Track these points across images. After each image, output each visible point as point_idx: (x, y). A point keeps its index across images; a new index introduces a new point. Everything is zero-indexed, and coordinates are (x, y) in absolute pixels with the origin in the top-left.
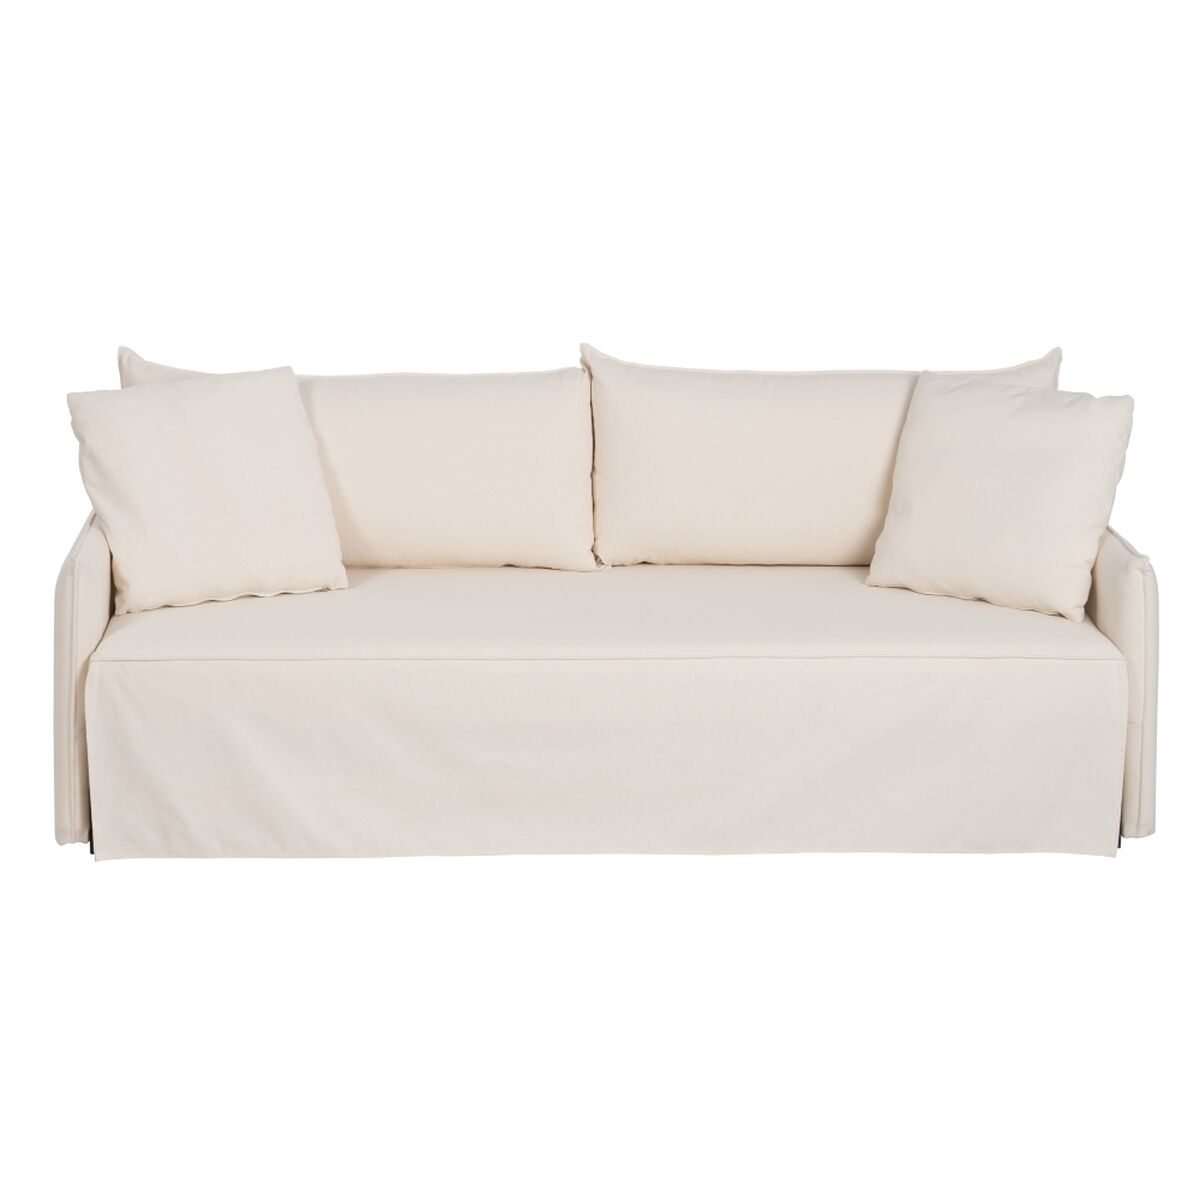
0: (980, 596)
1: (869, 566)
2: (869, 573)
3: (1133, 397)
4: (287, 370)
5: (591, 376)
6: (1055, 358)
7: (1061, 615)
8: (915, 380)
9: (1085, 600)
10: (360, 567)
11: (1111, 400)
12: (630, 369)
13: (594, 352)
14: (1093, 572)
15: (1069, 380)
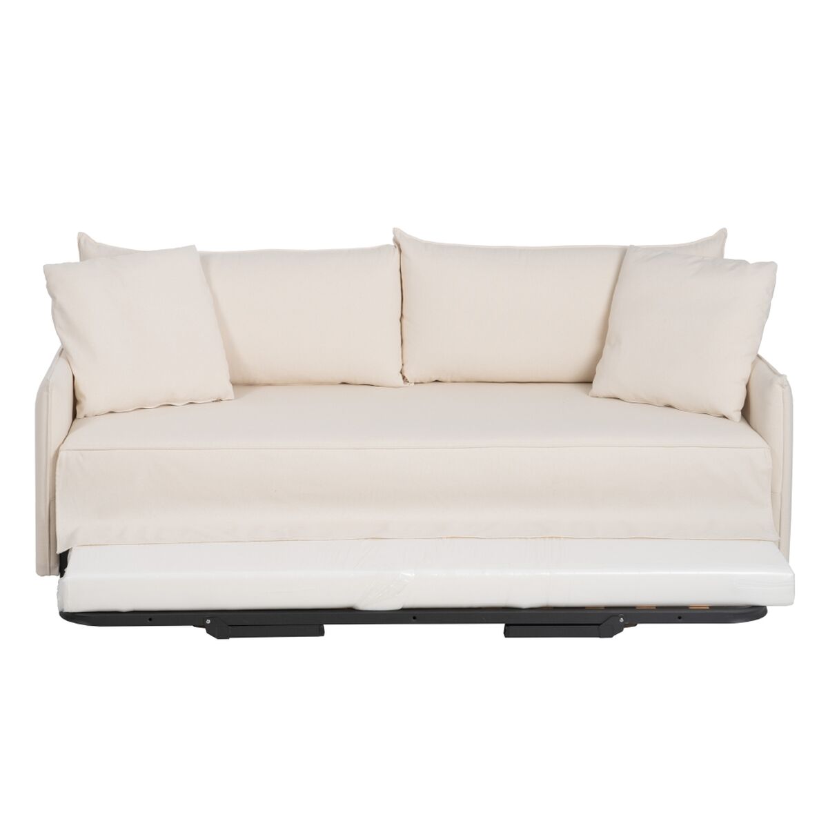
0: (669, 404)
1: (591, 382)
2: (591, 388)
3: (776, 262)
4: (192, 248)
5: (400, 251)
6: (722, 235)
7: (725, 417)
8: (624, 252)
9: (741, 407)
10: (242, 384)
11: (761, 265)
12: (427, 245)
13: (402, 234)
14: (747, 386)
15: (732, 251)
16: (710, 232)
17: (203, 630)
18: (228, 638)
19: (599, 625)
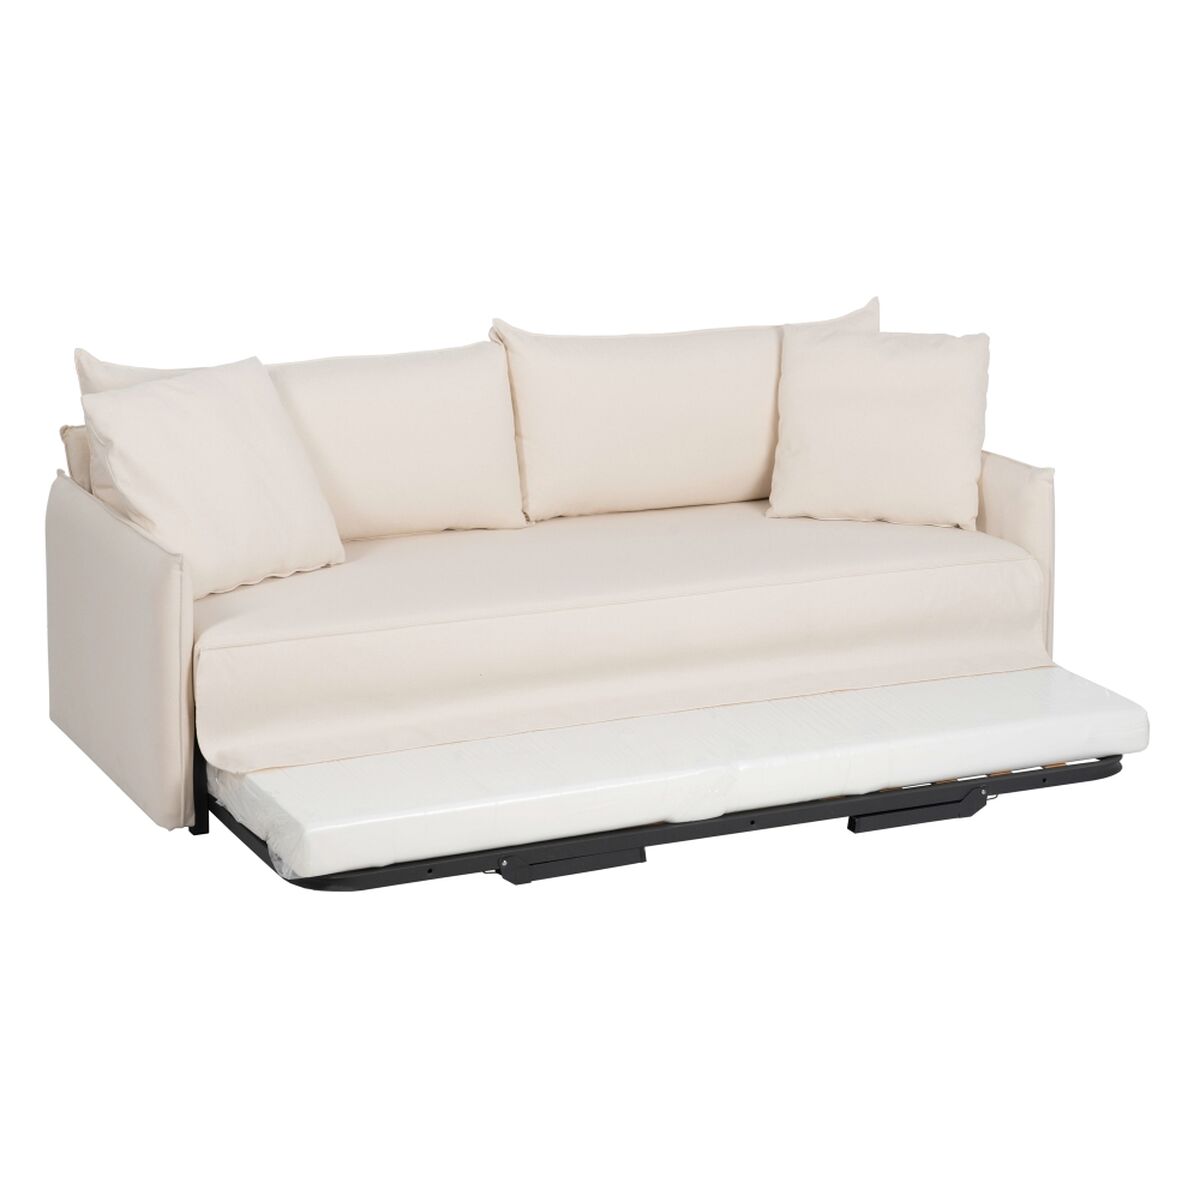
0: (880, 516)
1: (767, 498)
2: (770, 506)
3: (989, 335)
4: (254, 360)
5: (506, 348)
6: (873, 309)
7: (958, 526)
8: (780, 332)
11: (969, 339)
12: (539, 339)
13: (505, 326)
14: (980, 484)
16: (860, 303)
17: (499, 877)
18: (529, 882)
19: (959, 801)
